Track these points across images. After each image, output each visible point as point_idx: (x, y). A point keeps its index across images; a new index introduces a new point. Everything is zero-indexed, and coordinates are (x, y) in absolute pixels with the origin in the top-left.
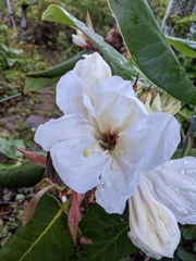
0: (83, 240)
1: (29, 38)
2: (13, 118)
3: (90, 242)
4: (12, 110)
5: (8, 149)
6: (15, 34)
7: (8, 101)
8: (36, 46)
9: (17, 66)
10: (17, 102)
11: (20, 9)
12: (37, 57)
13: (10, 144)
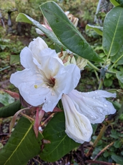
0: (45, 141)
1: (14, 32)
2: (6, 81)
3: (49, 142)
4: (5, 76)
5: (4, 100)
6: (5, 30)
7: (3, 71)
8: (18, 37)
9: (7, 49)
10: (8, 71)
11: (7, 15)
12: (19, 43)
13: (5, 96)
